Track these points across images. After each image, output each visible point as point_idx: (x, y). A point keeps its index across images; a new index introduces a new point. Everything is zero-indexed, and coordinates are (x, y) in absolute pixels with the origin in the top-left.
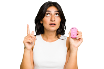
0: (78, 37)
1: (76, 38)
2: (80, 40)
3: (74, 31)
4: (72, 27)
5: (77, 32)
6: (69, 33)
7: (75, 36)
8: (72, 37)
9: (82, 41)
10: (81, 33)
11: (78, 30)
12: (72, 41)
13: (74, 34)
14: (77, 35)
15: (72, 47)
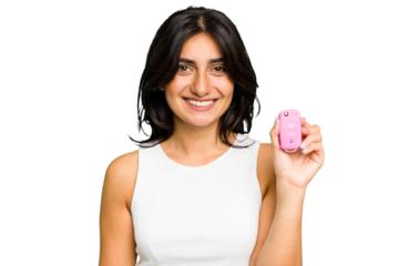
0: (306, 147)
1: (300, 151)
2: (315, 157)
3: (291, 125)
4: (283, 110)
5: (303, 126)
6: (273, 133)
7: (297, 143)
8: (284, 146)
10: (315, 130)
11: (304, 118)
12: (284, 163)
13: (291, 134)
14: (304, 137)
15: (282, 184)
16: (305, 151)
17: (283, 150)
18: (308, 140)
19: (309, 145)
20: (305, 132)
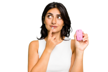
0: (84, 39)
1: (82, 40)
2: (86, 42)
3: (80, 34)
5: (83, 34)
6: (75, 36)
7: (81, 38)
8: (78, 39)
9: (88, 44)
10: (86, 35)
11: (83, 32)
12: (78, 44)
13: (80, 36)
14: (83, 37)
15: (78, 50)
16: (84, 41)
17: (78, 40)
18: (84, 38)
19: (85, 39)
20: (83, 35)
